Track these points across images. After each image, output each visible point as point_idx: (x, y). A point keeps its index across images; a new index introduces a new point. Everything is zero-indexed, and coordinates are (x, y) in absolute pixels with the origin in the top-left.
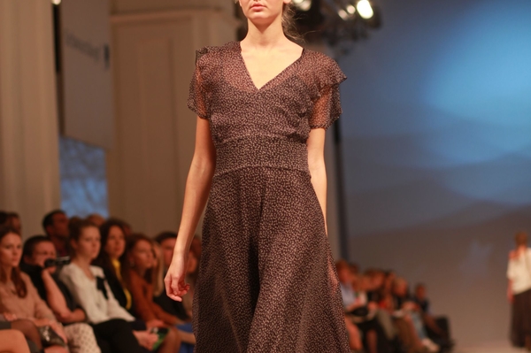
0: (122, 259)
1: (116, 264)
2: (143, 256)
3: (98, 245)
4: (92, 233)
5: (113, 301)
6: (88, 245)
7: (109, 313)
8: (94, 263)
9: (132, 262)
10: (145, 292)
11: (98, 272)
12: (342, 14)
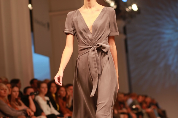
0: (56, 94)
1: (54, 95)
2: (62, 93)
3: (47, 90)
4: (44, 85)
5: (53, 108)
6: (43, 90)
7: (51, 112)
8: (46, 95)
9: (59, 95)
10: (63, 104)
11: (47, 98)
12: (127, 10)
